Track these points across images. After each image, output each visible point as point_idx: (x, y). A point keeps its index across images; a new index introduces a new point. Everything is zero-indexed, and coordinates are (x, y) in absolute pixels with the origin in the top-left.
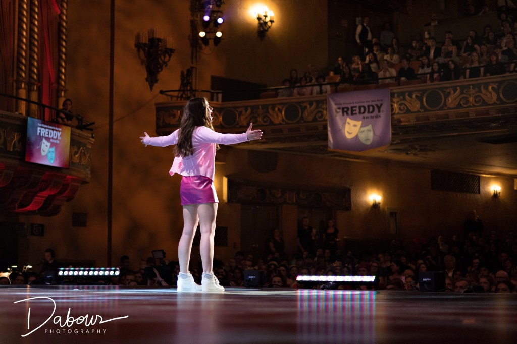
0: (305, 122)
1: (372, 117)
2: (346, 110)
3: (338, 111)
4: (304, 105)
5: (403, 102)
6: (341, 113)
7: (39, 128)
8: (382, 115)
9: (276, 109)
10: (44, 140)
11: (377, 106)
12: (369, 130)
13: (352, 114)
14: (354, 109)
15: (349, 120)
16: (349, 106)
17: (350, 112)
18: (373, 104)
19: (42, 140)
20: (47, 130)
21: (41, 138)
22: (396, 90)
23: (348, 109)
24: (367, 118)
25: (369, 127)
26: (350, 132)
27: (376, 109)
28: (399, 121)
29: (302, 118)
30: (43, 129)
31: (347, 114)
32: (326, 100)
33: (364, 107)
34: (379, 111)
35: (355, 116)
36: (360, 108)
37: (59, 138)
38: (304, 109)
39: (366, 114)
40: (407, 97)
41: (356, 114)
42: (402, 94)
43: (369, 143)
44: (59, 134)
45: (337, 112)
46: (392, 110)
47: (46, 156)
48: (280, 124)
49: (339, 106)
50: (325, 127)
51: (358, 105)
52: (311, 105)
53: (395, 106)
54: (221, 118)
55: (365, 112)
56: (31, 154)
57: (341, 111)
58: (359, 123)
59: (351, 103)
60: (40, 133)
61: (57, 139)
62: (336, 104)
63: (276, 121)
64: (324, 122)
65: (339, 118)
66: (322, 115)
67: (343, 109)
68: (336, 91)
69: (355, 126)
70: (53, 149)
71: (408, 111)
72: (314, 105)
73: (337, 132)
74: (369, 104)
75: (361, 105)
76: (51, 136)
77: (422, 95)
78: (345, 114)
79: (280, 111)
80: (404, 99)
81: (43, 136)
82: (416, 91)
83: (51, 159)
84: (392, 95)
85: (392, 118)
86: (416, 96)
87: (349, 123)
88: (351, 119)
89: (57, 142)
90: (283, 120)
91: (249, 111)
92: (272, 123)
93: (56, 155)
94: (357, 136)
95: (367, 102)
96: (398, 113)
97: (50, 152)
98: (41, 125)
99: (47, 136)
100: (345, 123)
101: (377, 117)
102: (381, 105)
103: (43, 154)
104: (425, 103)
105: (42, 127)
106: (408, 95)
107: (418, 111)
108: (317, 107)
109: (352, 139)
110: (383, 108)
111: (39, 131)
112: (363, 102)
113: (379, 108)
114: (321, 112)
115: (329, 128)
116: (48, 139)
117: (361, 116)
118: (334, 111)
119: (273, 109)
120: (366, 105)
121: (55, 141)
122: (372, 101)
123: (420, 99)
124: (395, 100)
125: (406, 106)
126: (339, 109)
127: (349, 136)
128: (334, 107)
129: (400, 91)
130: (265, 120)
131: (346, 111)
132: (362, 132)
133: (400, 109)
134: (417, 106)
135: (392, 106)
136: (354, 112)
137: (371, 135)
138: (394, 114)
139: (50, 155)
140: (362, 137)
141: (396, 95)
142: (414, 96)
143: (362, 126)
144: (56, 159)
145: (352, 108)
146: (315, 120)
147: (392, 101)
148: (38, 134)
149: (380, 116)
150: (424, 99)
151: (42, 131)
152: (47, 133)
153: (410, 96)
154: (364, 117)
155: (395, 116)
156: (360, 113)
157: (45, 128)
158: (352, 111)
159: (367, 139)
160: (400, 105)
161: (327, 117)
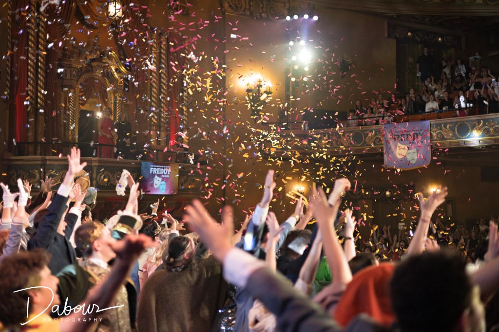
0: (367, 146)
4: (367, 132)
5: (440, 131)
6: (393, 140)
7: (151, 169)
8: (424, 141)
10: (156, 177)
11: (420, 134)
12: (414, 153)
14: (403, 136)
15: (399, 144)
16: (400, 134)
19: (154, 177)
20: (158, 169)
21: (153, 175)
22: (435, 122)
23: (399, 136)
25: (414, 150)
26: (400, 153)
27: (420, 137)
28: (436, 145)
29: (365, 142)
30: (154, 169)
31: (398, 140)
33: (411, 135)
34: (422, 138)
35: (403, 141)
36: (408, 135)
37: (169, 174)
38: (366, 136)
40: (443, 128)
42: (439, 125)
43: (414, 162)
44: (169, 171)
45: (390, 139)
46: (432, 137)
47: (158, 188)
48: (349, 147)
50: (382, 150)
52: (372, 132)
53: (434, 134)
56: (146, 188)
58: (406, 147)
60: (152, 172)
61: (167, 174)
64: (382, 146)
65: (392, 143)
66: (380, 141)
69: (404, 149)
71: (444, 138)
72: (374, 133)
73: (391, 153)
76: (161, 173)
77: (454, 127)
78: (396, 140)
79: (349, 137)
80: (441, 129)
81: (155, 174)
82: (450, 123)
83: (163, 189)
84: (432, 126)
85: (431, 143)
86: (450, 127)
87: (399, 147)
89: (168, 176)
91: (327, 137)
92: (343, 146)
93: (167, 186)
94: (405, 156)
95: (413, 131)
96: (436, 140)
97: (161, 185)
98: (153, 166)
99: (158, 173)
100: (396, 147)
103: (155, 186)
104: (456, 133)
105: (153, 167)
107: (451, 139)
108: (376, 134)
109: (401, 159)
111: (151, 171)
112: (410, 131)
114: (379, 138)
116: (159, 176)
119: (344, 135)
121: (166, 176)
122: (417, 130)
123: (452, 129)
124: (433, 130)
125: (442, 134)
127: (399, 157)
128: (389, 136)
129: (438, 122)
130: (338, 144)
131: (397, 138)
132: (409, 154)
133: (437, 137)
134: (451, 134)
135: (431, 134)
137: (415, 156)
138: (433, 140)
139: (161, 187)
140: (409, 158)
141: (434, 126)
142: (448, 127)
143: (409, 149)
144: (166, 189)
146: (374, 144)
147: (431, 130)
148: (151, 173)
150: (456, 129)
151: (154, 170)
152: (158, 171)
153: (445, 126)
154: (410, 143)
155: (433, 142)
156: (407, 139)
157: (157, 168)
159: (413, 159)
160: (438, 133)
161: (383, 142)
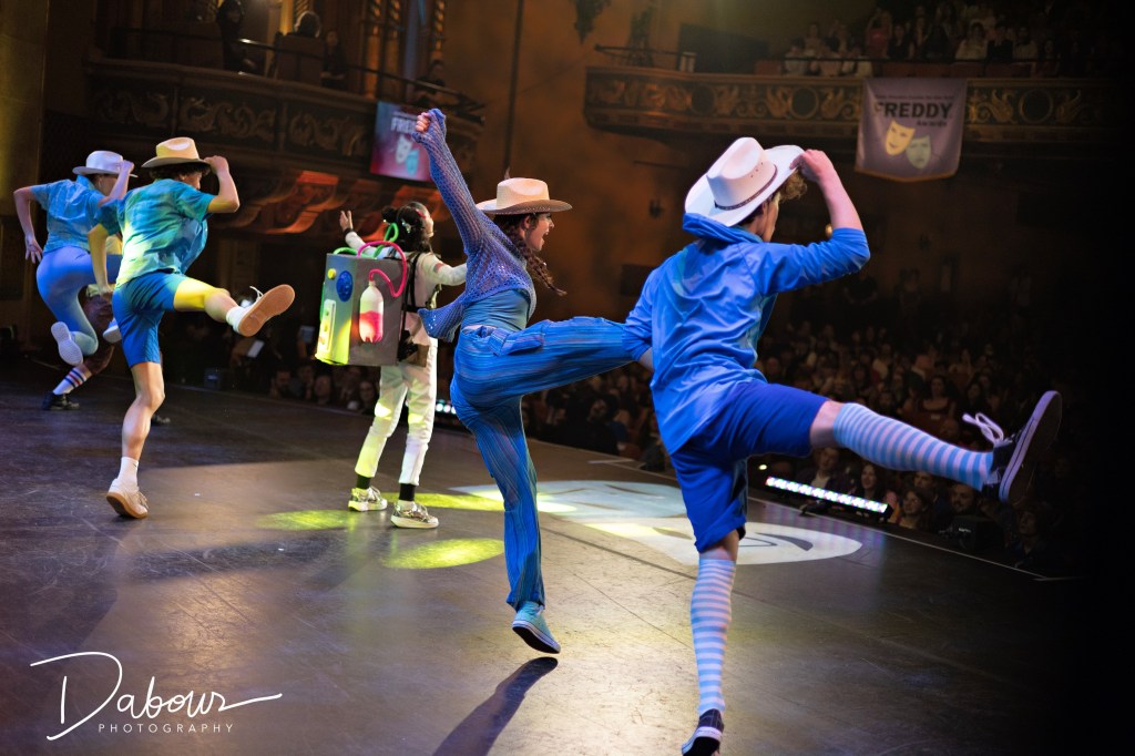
0: (824, 119)
1: (932, 124)
2: (891, 107)
3: (879, 107)
4: (824, 91)
5: (986, 104)
6: (883, 113)
7: (395, 120)
8: (950, 122)
9: (779, 94)
10: (402, 139)
11: (943, 106)
12: (924, 145)
13: (901, 115)
14: (905, 107)
15: (894, 125)
16: (898, 102)
17: (897, 112)
18: (937, 102)
19: (399, 138)
20: (408, 122)
21: (397, 134)
22: (978, 83)
23: (895, 105)
24: (925, 124)
25: (926, 140)
26: (894, 144)
27: (941, 112)
28: (976, 134)
29: (819, 113)
30: (401, 120)
31: (894, 115)
32: (861, 87)
33: (922, 106)
34: (945, 116)
35: (905, 119)
36: (915, 106)
38: (823, 98)
39: (923, 119)
40: (994, 97)
41: (907, 116)
42: (986, 91)
43: (922, 165)
45: (877, 110)
46: (967, 114)
47: (404, 164)
48: (783, 118)
49: (881, 100)
50: (855, 131)
51: (911, 102)
52: (836, 93)
53: (973, 110)
54: (689, 100)
55: (922, 115)
56: (380, 161)
57: (883, 108)
58: (910, 132)
59: (901, 97)
60: (396, 127)
62: (877, 96)
63: (776, 113)
64: (855, 124)
65: (878, 119)
66: (852, 112)
67: (887, 105)
68: (878, 73)
69: (903, 135)
70: (415, 153)
71: (992, 120)
72: (841, 93)
73: (873, 141)
74: (930, 101)
75: (918, 101)
77: (1018, 97)
78: (890, 114)
79: (785, 97)
80: (989, 100)
81: (400, 132)
82: (1010, 88)
83: (412, 168)
84: (970, 92)
85: (965, 130)
86: (1009, 97)
87: (894, 130)
88: (898, 123)
90: (788, 113)
91: (735, 92)
92: (769, 115)
93: (420, 162)
94: (904, 154)
95: (929, 98)
96: (976, 123)
97: (410, 157)
98: (399, 114)
99: (407, 131)
100: (887, 129)
101: (941, 124)
102: (950, 105)
103: (399, 160)
104: (1021, 112)
105: (400, 117)
106: (996, 94)
107: (1009, 123)
108: (846, 97)
109: (897, 156)
110: (953, 112)
111: (394, 125)
112: (921, 98)
113: (946, 110)
114: (851, 106)
115: (861, 135)
116: (408, 136)
117: (916, 120)
118: (872, 107)
119: (774, 93)
120: (925, 102)
122: (937, 98)
123: (1013, 102)
124: (974, 99)
125: (990, 111)
126: (881, 104)
127: (890, 151)
128: (873, 100)
129: (983, 85)
130: (760, 109)
131: (895, 110)
132: (914, 146)
133: (979, 116)
134: (1008, 114)
135: (967, 109)
136: (905, 113)
137: (926, 153)
138: (970, 123)
139: (410, 162)
140: (912, 155)
141: (976, 92)
142: (1005, 97)
143: (915, 136)
144: (418, 169)
145: (902, 105)
146: (839, 118)
147: (968, 101)
148: (393, 128)
149: (945, 124)
150: (1021, 105)
151: (400, 123)
152: (406, 126)
153: (999, 95)
154: (919, 123)
155: (971, 126)
156: (914, 115)
157: (406, 119)
158: (902, 110)
159: (920, 160)
160: (981, 109)
161: (860, 117)
